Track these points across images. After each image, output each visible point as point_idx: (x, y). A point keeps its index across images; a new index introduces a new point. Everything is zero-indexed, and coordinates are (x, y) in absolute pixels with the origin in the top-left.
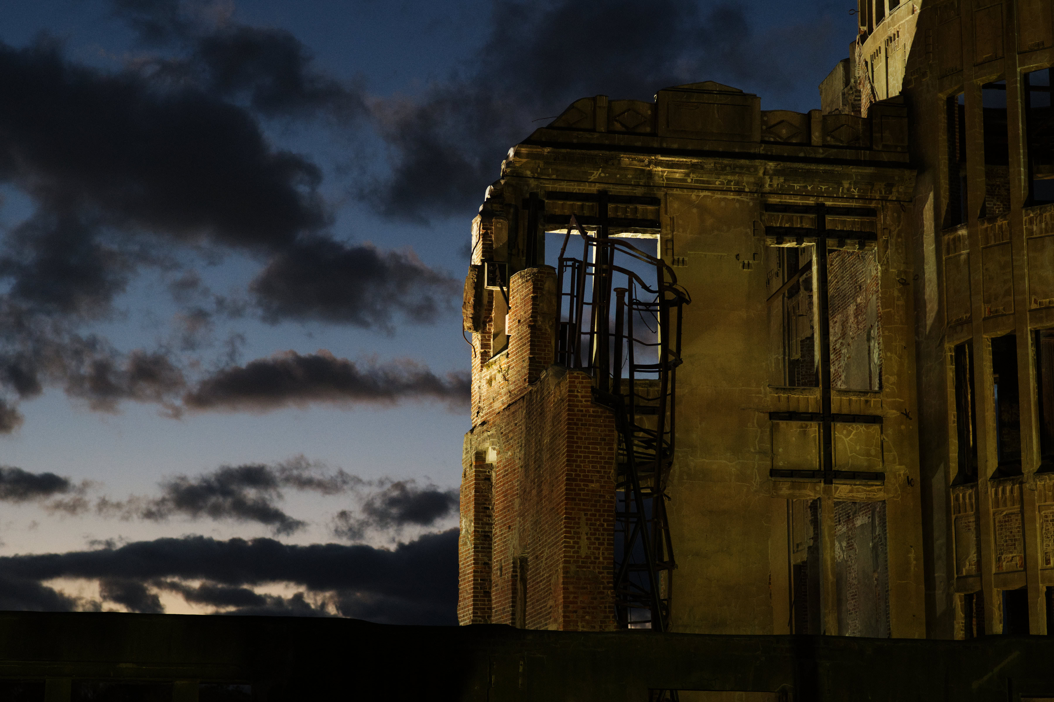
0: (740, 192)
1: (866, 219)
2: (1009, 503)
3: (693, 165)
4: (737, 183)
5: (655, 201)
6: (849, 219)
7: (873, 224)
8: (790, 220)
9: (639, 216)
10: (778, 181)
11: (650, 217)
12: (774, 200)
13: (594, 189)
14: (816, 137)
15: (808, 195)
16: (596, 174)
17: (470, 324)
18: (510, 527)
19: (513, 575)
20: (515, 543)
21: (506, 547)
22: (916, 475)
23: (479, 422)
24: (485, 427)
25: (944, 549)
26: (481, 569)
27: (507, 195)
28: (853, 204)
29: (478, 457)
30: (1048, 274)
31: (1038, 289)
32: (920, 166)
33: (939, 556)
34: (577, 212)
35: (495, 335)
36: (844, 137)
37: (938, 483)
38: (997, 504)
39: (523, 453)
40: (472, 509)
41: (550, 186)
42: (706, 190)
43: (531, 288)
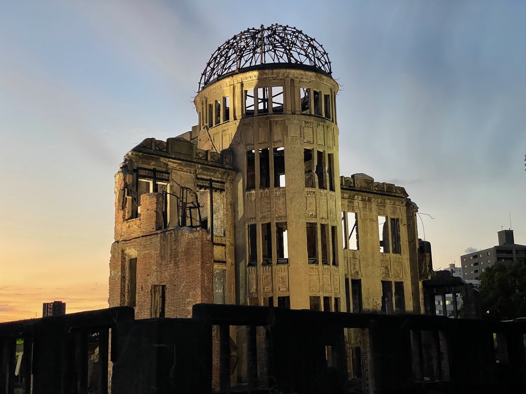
0: (191, 173)
1: (222, 185)
2: (267, 272)
3: (180, 163)
4: (190, 170)
5: (168, 173)
6: (217, 184)
7: (224, 186)
8: (203, 183)
9: (163, 177)
10: (201, 170)
11: (167, 178)
12: (199, 176)
13: (152, 167)
14: (209, 157)
15: (208, 176)
16: (153, 163)
17: (121, 208)
18: (148, 275)
19: (151, 291)
20: (153, 280)
21: (146, 281)
22: (234, 262)
23: (121, 240)
24: (128, 242)
25: (244, 285)
26: (123, 288)
27: (128, 167)
28: (219, 180)
29: (123, 251)
30: (281, 207)
31: (278, 211)
32: (237, 170)
33: (242, 287)
34: (147, 175)
35: (128, 212)
36: (216, 159)
37: (242, 265)
38: (264, 272)
39: (158, 252)
40: (119, 268)
41: (140, 166)
42: (182, 171)
43: (156, 200)
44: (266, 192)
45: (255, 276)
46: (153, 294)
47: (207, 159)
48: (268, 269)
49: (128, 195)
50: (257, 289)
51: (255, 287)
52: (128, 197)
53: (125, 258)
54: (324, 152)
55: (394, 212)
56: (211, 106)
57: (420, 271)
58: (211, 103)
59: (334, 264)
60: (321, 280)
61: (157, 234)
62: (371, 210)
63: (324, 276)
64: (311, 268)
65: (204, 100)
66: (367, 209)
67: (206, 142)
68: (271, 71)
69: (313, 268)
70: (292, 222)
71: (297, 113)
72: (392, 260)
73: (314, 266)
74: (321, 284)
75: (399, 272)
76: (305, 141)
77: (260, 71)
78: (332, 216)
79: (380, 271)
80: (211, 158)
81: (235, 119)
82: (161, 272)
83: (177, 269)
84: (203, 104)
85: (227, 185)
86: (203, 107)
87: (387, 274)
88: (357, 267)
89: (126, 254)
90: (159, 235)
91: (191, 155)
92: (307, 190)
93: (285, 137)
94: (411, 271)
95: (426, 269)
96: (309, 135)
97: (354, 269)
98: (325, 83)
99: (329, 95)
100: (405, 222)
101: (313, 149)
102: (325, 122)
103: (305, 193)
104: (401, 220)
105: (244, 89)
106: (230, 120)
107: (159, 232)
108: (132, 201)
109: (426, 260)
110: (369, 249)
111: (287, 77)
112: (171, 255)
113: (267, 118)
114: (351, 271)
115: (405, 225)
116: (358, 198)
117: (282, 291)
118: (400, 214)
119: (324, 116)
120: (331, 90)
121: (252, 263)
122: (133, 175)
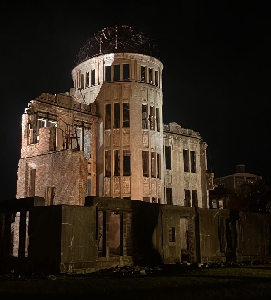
0: (70, 116)
1: (90, 125)
2: (117, 181)
3: (64, 110)
4: (70, 115)
5: (56, 116)
6: (87, 124)
8: (78, 123)
9: (53, 118)
10: (77, 115)
11: (55, 119)
12: (76, 119)
13: (46, 112)
14: (82, 108)
15: (81, 119)
16: (47, 109)
17: (26, 137)
18: (43, 180)
19: (45, 190)
20: (46, 183)
21: (42, 184)
22: (96, 174)
23: (26, 157)
24: (30, 158)
25: (102, 189)
26: (26, 188)
27: (31, 110)
28: (88, 122)
29: (27, 164)
30: (127, 140)
31: (125, 143)
32: (99, 116)
33: (100, 190)
34: (43, 116)
35: (31, 140)
36: (86, 109)
37: (101, 176)
38: (114, 181)
39: (51, 165)
40: (24, 175)
41: (39, 110)
42: (65, 115)
43: (49, 132)
44: (118, 130)
45: (109, 183)
46: (47, 192)
47: (80, 109)
48: (118, 179)
49: (31, 128)
50: (110, 192)
51: (109, 190)
52: (31, 130)
53: (28, 169)
54: (154, 107)
55: (192, 148)
56: (83, 76)
57: (208, 184)
58: (83, 73)
59: (158, 177)
60: (150, 187)
61: (50, 154)
62: (179, 145)
63: (153, 184)
64: (144, 179)
65: (78, 72)
66: (177, 145)
67: (79, 99)
68: (122, 54)
69: (146, 179)
70: (134, 150)
71: (138, 81)
72: (191, 177)
73: (146, 178)
74: (150, 189)
75: (195, 184)
76: (143, 99)
77: (116, 54)
78: (158, 147)
79: (184, 183)
80: (83, 108)
81: (99, 84)
82: (52, 178)
83: (63, 177)
84: (77, 74)
85: (93, 126)
86: (77, 77)
87: (187, 185)
88: (170, 180)
89: (28, 167)
90: (51, 155)
91: (71, 105)
92: (143, 130)
93: (130, 96)
94: (202, 184)
95: (212, 183)
96: (145, 96)
97: (168, 181)
98: (156, 63)
99: (157, 71)
100: (199, 153)
101: (147, 105)
102: (155, 88)
103: (142, 132)
104: (197, 152)
105: (105, 65)
106: (95, 85)
107: (51, 152)
108: (34, 132)
109: (211, 178)
110: (178, 170)
111: (133, 58)
112: (59, 168)
113: (119, 84)
114: (166, 183)
115: (198, 155)
116: (171, 137)
117: (126, 193)
118: (196, 149)
119: (154, 84)
120: (159, 68)
121: (107, 175)
122: (34, 116)
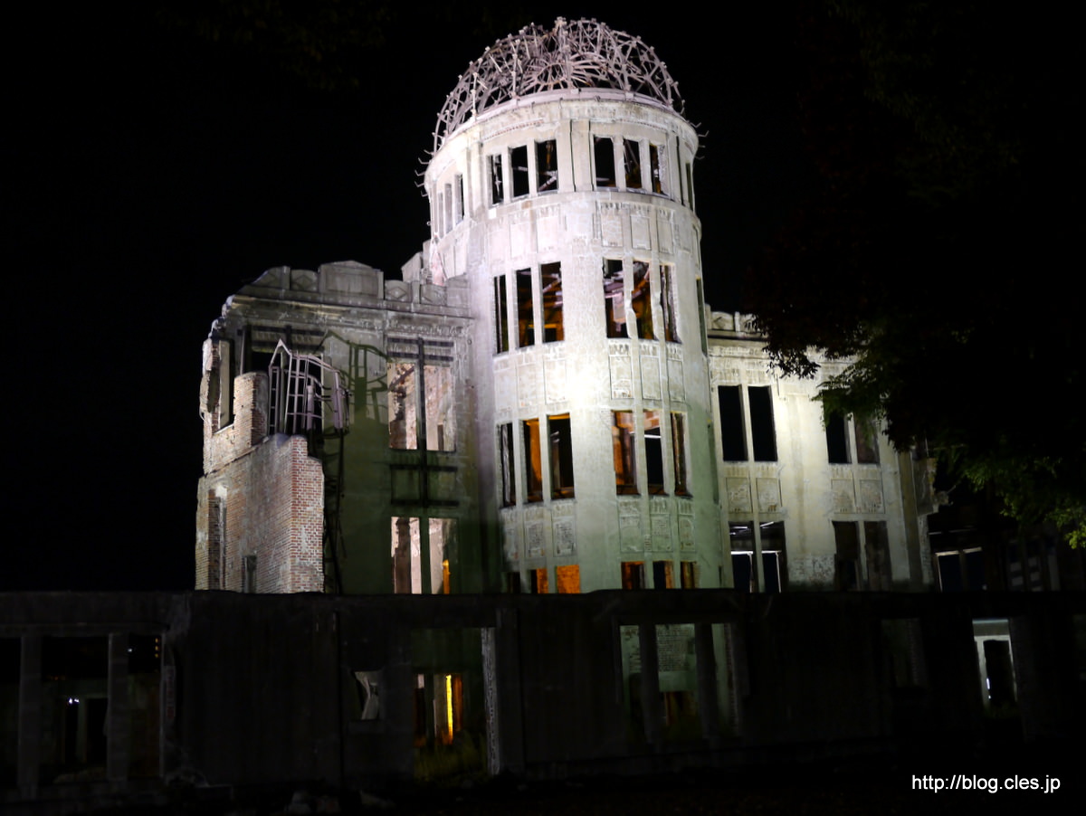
0: (372, 329)
1: (446, 348)
3: (343, 311)
4: (370, 324)
5: (320, 334)
6: (437, 348)
7: (450, 352)
8: (403, 348)
10: (394, 323)
11: (315, 344)
12: (392, 335)
13: (282, 324)
14: (416, 296)
15: (412, 332)
16: (283, 315)
18: (239, 537)
19: (243, 567)
20: (243, 546)
21: (236, 549)
23: (209, 471)
24: (218, 473)
26: (213, 564)
28: (438, 339)
30: (557, 381)
31: (552, 391)
34: (270, 339)
35: (222, 415)
36: (434, 298)
39: (250, 489)
40: (207, 527)
42: (352, 327)
44: (529, 355)
45: (513, 527)
46: (246, 574)
47: (410, 301)
48: (537, 511)
50: (517, 554)
51: (514, 549)
54: (649, 261)
57: (919, 495)
58: (442, 190)
59: (679, 494)
60: (647, 528)
61: (250, 454)
63: (654, 518)
64: (623, 504)
66: (795, 377)
68: (530, 110)
69: (627, 504)
70: (581, 411)
71: (584, 188)
72: (857, 478)
73: (628, 500)
74: (647, 536)
75: (876, 501)
76: (605, 243)
78: (673, 392)
79: (829, 502)
80: (420, 297)
82: (252, 529)
84: (431, 195)
85: (458, 348)
87: (846, 507)
88: (773, 496)
89: (218, 499)
91: (374, 295)
92: (610, 344)
93: (562, 239)
94: (903, 499)
95: (929, 491)
96: (614, 230)
97: (767, 501)
98: (650, 122)
99: (663, 147)
101: (624, 258)
102: (651, 203)
103: (607, 350)
105: (485, 153)
109: (927, 474)
111: (564, 117)
114: (760, 506)
117: (563, 556)
119: (649, 189)
120: (668, 136)
